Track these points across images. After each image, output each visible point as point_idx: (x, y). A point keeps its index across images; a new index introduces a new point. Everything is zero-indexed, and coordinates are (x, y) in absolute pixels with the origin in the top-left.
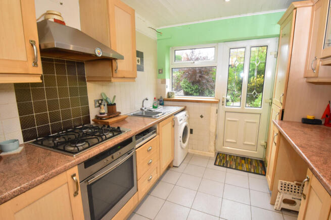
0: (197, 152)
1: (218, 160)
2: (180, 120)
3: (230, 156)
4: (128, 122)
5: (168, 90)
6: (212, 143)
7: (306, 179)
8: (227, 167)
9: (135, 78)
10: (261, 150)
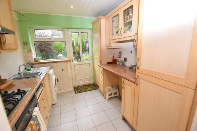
0: (63, 91)
1: (76, 91)
2: (52, 75)
3: (80, 87)
4: (15, 85)
5: (34, 56)
6: (71, 83)
7: (123, 82)
8: (82, 92)
9: (17, 49)
10: (92, 79)
